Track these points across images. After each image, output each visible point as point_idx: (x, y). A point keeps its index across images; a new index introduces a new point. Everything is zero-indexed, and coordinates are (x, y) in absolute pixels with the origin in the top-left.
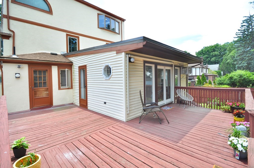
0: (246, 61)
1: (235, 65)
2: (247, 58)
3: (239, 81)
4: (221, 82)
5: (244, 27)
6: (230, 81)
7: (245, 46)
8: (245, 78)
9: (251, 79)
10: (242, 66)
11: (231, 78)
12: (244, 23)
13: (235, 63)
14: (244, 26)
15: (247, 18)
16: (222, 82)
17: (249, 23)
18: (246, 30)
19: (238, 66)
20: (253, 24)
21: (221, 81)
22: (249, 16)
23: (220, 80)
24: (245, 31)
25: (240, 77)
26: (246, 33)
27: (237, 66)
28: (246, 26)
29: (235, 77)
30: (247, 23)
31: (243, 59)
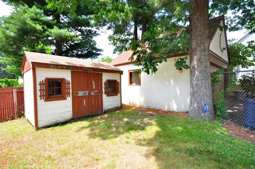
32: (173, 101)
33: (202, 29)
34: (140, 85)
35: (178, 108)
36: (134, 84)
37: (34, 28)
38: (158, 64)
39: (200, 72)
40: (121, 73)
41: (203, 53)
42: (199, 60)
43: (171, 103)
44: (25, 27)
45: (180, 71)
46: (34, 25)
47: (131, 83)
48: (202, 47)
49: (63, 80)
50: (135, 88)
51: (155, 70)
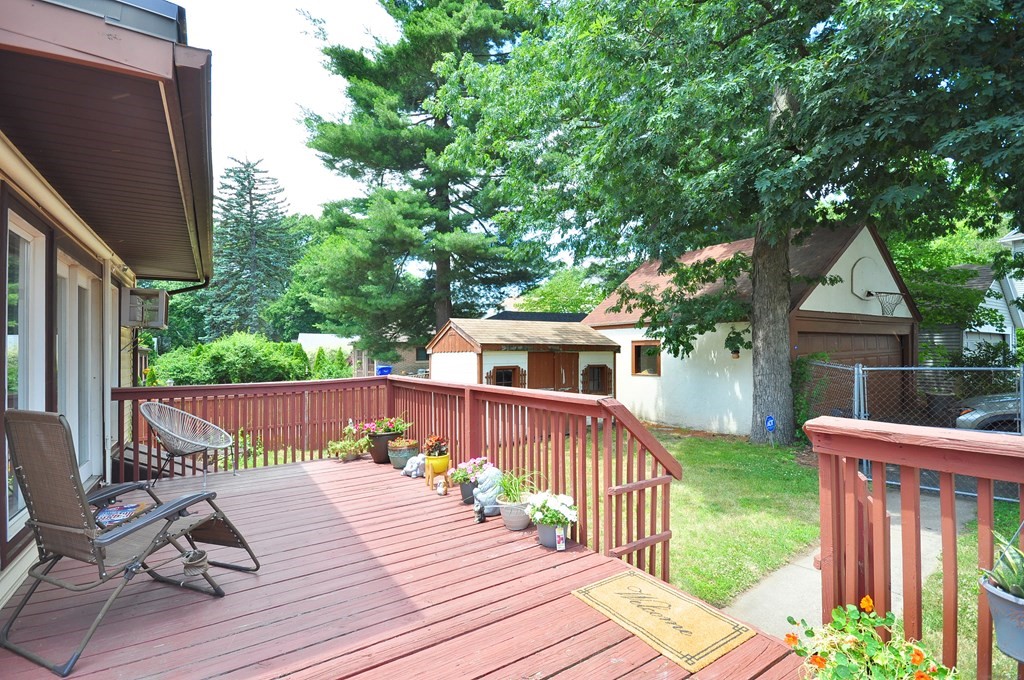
0: (235, 307)
1: (201, 316)
2: (239, 297)
3: (241, 371)
4: (181, 376)
5: (229, 191)
6: (215, 371)
7: (231, 254)
8: (259, 358)
9: (274, 363)
10: (224, 322)
11: (217, 360)
12: (228, 176)
13: (202, 310)
14: (230, 187)
15: (238, 165)
16: (186, 374)
17: (242, 184)
18: (235, 204)
19: (213, 320)
20: (253, 191)
21: (181, 371)
22: (246, 163)
23: (178, 368)
24: (232, 207)
25: (244, 357)
26: (234, 211)
27: (207, 319)
28: (235, 191)
29: (230, 358)
30: (238, 181)
31: (227, 297)
32: (731, 415)
33: (771, 284)
34: (659, 375)
35: (739, 427)
36: (645, 372)
37: (409, 236)
38: (697, 335)
39: (767, 361)
40: (617, 349)
41: (771, 327)
42: (765, 339)
43: (725, 419)
44: (391, 236)
45: (735, 355)
46: (408, 230)
47: (637, 369)
48: (771, 316)
49: (515, 369)
50: (646, 381)
51: (689, 348)
